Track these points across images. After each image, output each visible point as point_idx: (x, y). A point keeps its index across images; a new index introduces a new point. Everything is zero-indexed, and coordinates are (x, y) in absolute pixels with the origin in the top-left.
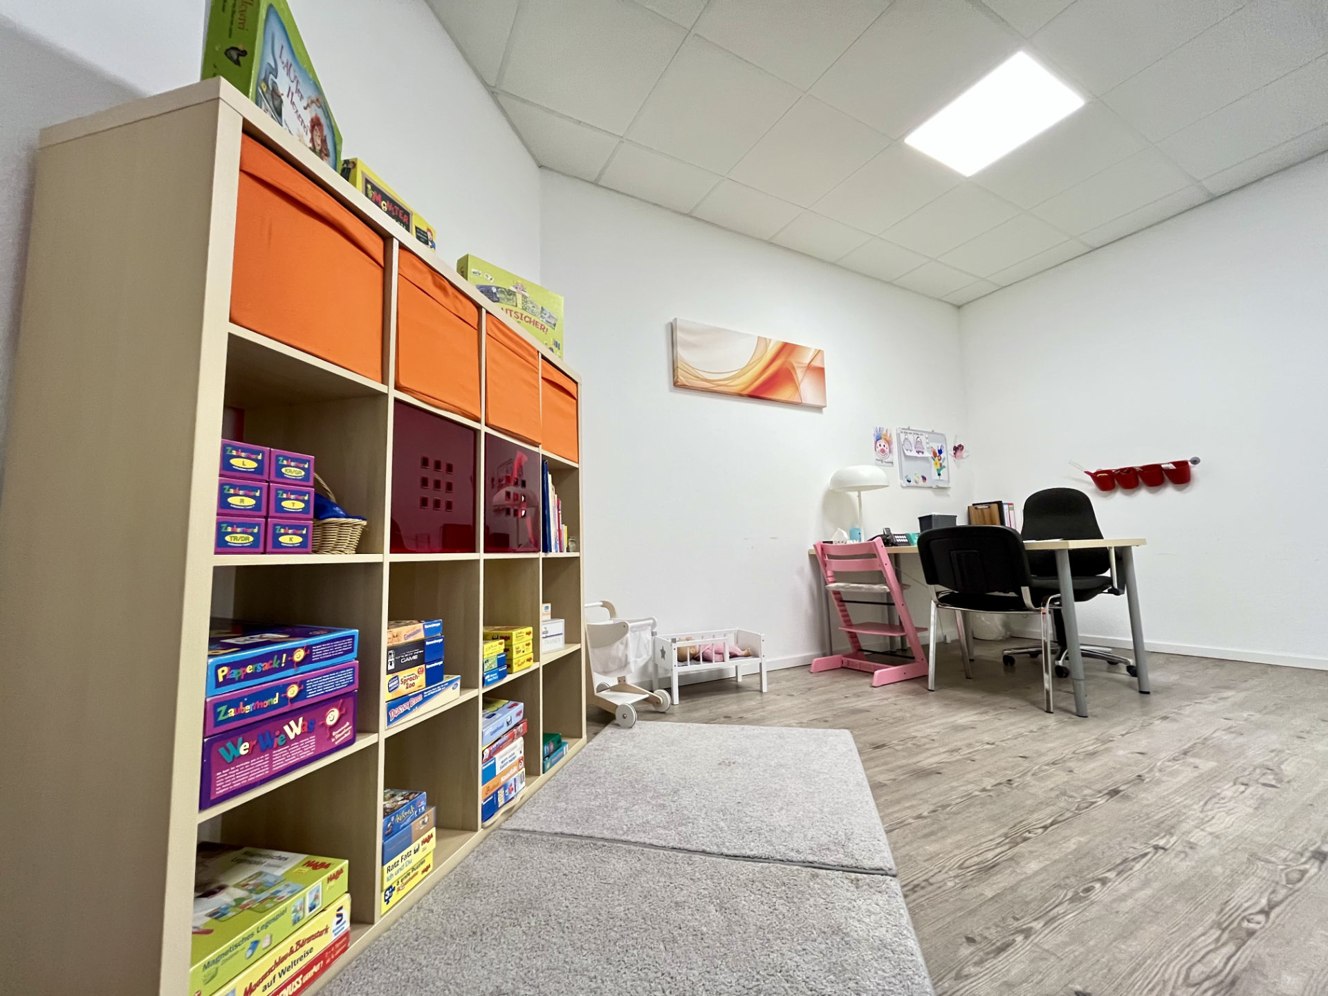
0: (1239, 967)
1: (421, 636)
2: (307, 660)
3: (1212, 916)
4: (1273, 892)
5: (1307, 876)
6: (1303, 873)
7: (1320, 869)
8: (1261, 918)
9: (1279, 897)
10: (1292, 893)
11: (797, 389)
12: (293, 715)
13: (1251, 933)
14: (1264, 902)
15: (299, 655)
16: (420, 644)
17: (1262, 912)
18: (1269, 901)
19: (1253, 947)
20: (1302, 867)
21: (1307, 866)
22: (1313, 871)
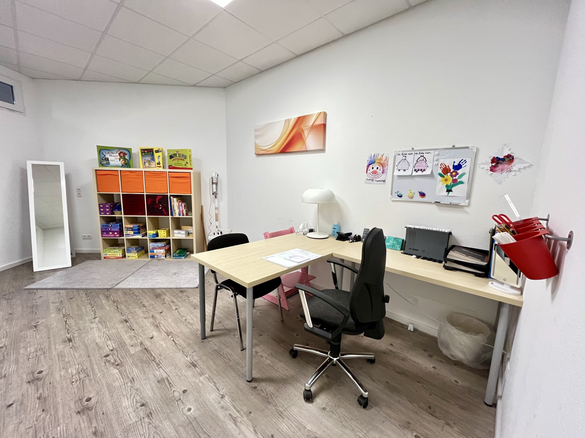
0: (60, 312)
1: (132, 227)
2: (111, 226)
3: (71, 315)
4: (68, 325)
5: (67, 333)
6: (68, 334)
7: (67, 337)
8: (65, 320)
9: (67, 325)
10: (66, 328)
11: (304, 142)
12: (111, 232)
13: (64, 317)
14: (68, 323)
15: (110, 226)
16: (132, 228)
17: (66, 321)
18: (67, 324)
19: (61, 316)
20: (70, 334)
21: (69, 335)
22: (67, 335)
